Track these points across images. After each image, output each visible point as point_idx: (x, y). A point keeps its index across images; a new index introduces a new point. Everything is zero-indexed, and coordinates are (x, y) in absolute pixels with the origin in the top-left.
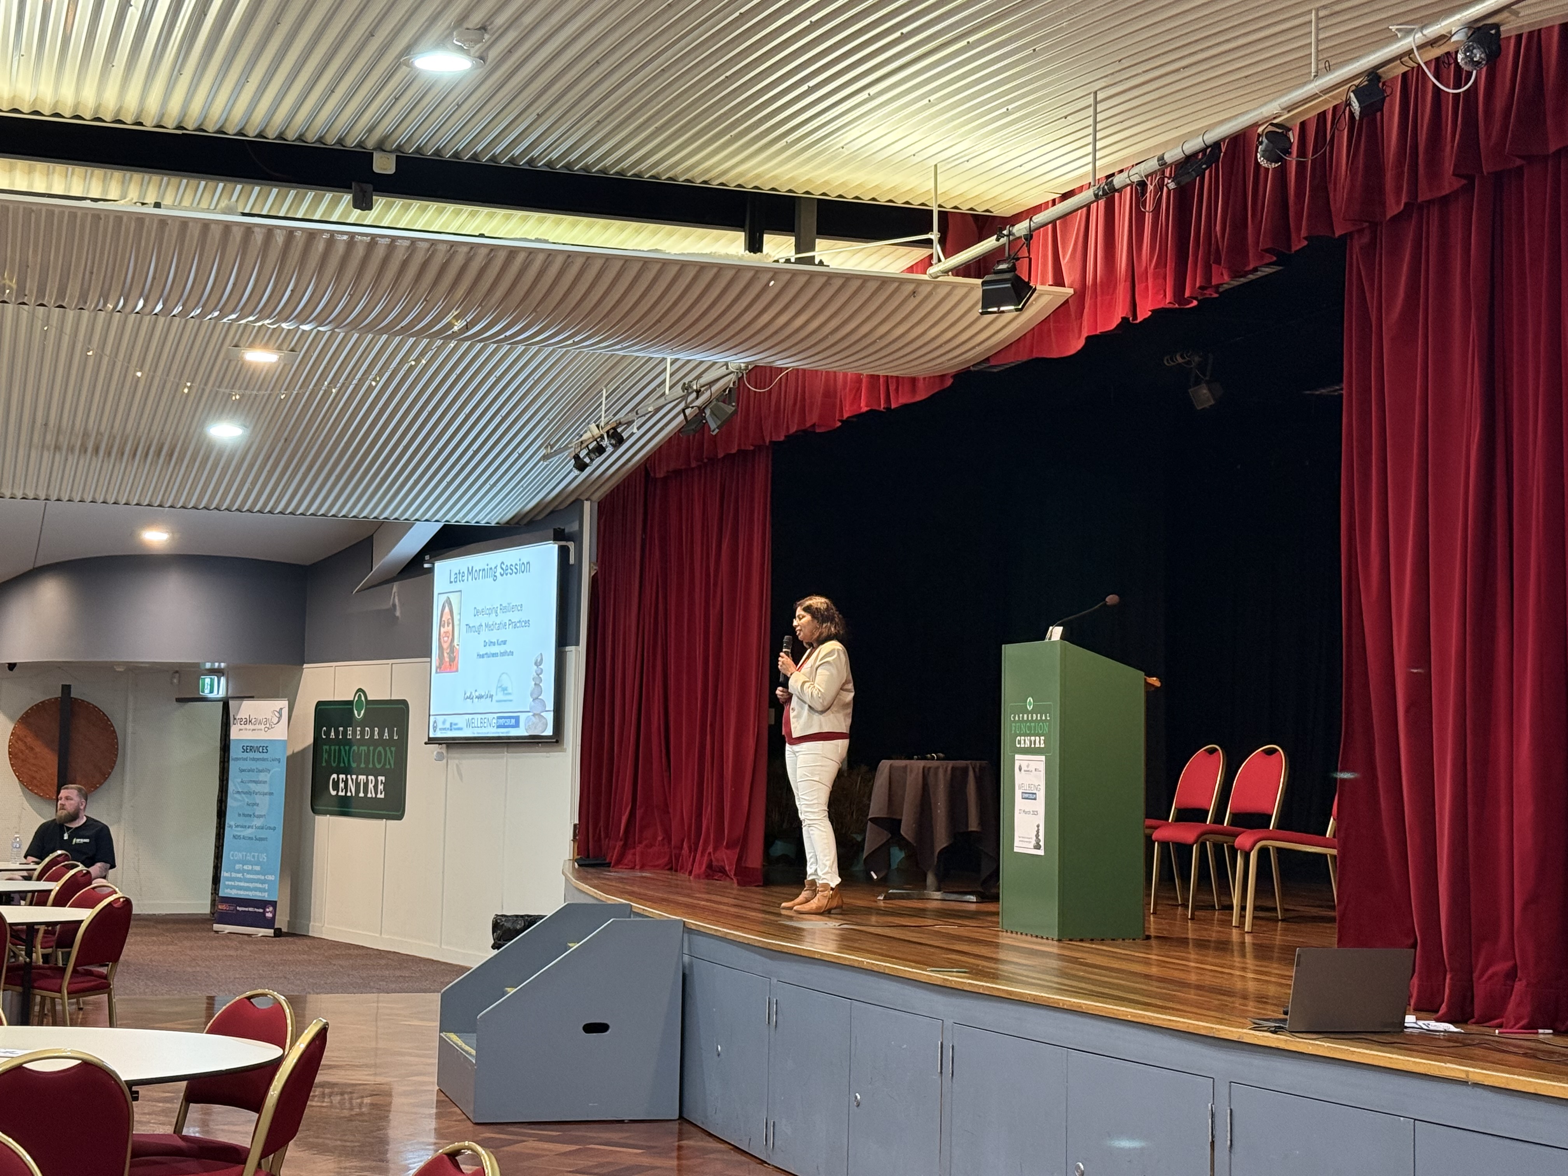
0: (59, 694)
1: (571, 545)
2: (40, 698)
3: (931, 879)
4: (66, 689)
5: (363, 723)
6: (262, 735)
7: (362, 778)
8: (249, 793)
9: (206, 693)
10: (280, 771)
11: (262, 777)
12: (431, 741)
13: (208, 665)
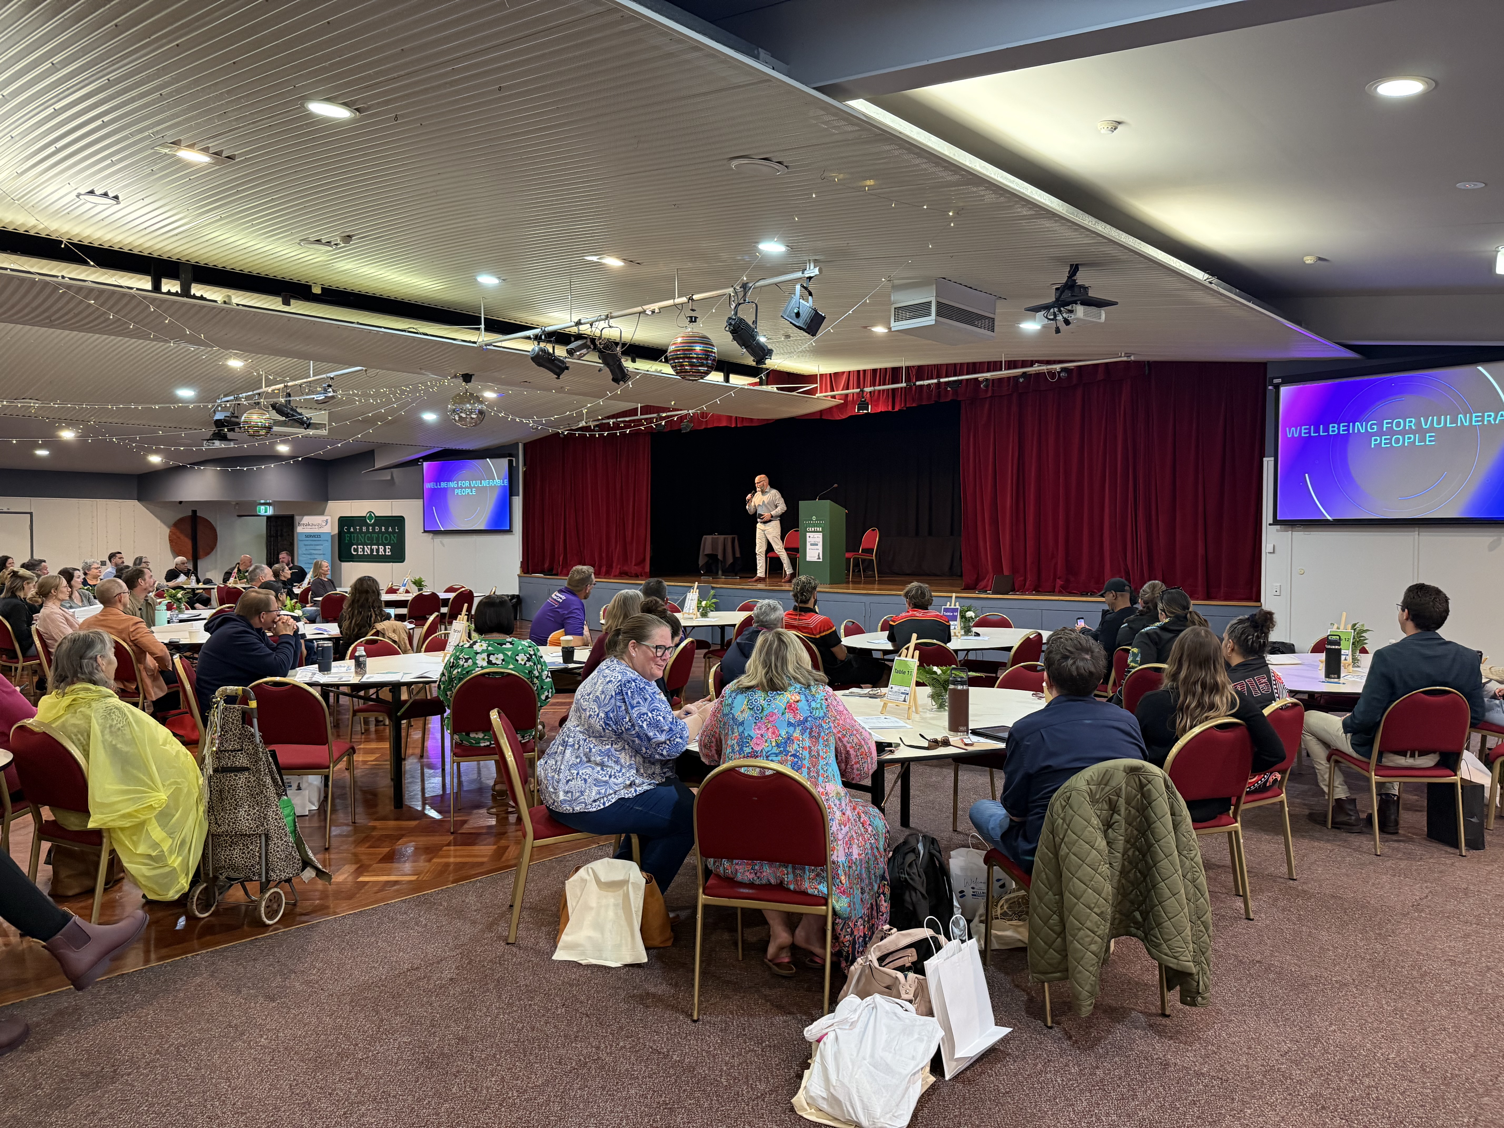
0: (190, 514)
1: (514, 459)
2: (180, 516)
3: (720, 572)
4: (194, 512)
5: (373, 525)
6: (316, 530)
7: (375, 547)
8: (310, 554)
9: (262, 513)
10: (328, 545)
11: (318, 547)
12: (425, 531)
13: (262, 501)
